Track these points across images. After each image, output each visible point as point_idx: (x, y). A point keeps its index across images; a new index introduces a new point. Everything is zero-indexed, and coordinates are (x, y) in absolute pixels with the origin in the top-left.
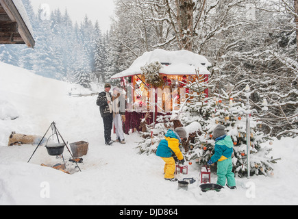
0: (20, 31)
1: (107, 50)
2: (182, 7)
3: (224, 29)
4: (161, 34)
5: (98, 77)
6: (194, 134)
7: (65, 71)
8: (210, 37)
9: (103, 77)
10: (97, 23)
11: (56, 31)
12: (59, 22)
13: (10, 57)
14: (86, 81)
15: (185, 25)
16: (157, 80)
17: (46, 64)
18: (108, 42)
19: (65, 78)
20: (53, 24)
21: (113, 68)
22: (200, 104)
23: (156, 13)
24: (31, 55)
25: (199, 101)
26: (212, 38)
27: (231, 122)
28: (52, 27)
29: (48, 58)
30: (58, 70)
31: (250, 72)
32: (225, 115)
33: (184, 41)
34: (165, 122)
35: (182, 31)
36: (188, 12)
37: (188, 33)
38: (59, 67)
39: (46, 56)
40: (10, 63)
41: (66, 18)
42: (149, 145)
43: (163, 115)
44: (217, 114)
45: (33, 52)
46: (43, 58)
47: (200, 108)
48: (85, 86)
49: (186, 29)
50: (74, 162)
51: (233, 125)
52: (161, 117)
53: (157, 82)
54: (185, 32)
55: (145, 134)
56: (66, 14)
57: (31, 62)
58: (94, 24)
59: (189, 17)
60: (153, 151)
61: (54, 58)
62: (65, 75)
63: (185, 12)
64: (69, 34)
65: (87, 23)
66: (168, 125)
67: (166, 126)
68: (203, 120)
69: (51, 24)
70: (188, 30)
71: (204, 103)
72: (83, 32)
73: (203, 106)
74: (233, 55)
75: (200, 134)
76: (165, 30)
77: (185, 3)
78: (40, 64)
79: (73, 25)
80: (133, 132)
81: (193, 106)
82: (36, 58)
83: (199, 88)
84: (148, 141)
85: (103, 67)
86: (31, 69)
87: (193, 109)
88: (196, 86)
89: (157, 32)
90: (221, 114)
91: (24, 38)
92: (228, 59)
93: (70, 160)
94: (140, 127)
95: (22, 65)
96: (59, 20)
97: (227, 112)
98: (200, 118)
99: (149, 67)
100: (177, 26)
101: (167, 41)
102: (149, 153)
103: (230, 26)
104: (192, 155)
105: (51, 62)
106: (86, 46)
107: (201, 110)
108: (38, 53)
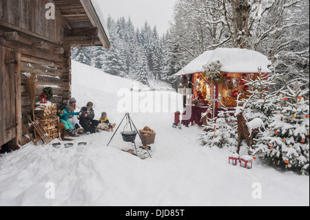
0: (99, 35)
1: (164, 51)
2: (237, 10)
3: (279, 29)
4: (214, 36)
5: (155, 75)
6: (257, 129)
7: (128, 69)
8: (265, 37)
9: (159, 75)
10: (155, 28)
11: (121, 35)
12: (123, 27)
13: (85, 58)
14: (144, 78)
15: (240, 27)
16: (218, 77)
17: (113, 64)
18: (165, 44)
19: (127, 76)
20: (119, 30)
21: (168, 67)
22: (262, 101)
23: (211, 16)
24: (101, 56)
25: (260, 98)
26: (267, 38)
27: (298, 120)
28: (118, 32)
29: (114, 59)
30: (122, 69)
31: (302, 71)
32: (292, 113)
33: (239, 41)
34: (226, 117)
35: (237, 32)
36: (243, 14)
37: (243, 34)
38: (123, 66)
39: (113, 57)
40: (85, 63)
41: (130, 24)
42: (212, 138)
43: (225, 111)
44: (283, 111)
45: (103, 53)
46: (110, 58)
47: (261, 105)
48: (144, 83)
49: (241, 30)
50: (143, 149)
51: (300, 123)
52: (222, 112)
53: (218, 79)
54: (240, 33)
55: (208, 127)
56: (129, 21)
57: (101, 62)
58: (152, 29)
59: (245, 19)
60: (215, 143)
61: (119, 59)
62: (128, 73)
63: (241, 14)
64: (132, 38)
65: (147, 28)
66: (229, 120)
67: (227, 121)
68: (265, 117)
69: (117, 30)
70: (243, 31)
71: (267, 101)
72: (143, 36)
73: (265, 103)
74: (286, 55)
75: (263, 130)
76: (218, 32)
77: (241, 6)
78: (108, 64)
79: (135, 30)
80: (192, 125)
81: (255, 103)
82: (105, 58)
83: (261, 86)
84: (210, 134)
85: (159, 66)
86: (100, 68)
87: (254, 106)
88: (258, 84)
89: (211, 33)
90: (288, 111)
91: (102, 41)
92: (280, 58)
93: (140, 147)
94: (200, 121)
95: (94, 65)
96: (123, 25)
97: (294, 110)
98: (262, 115)
99: (210, 66)
100: (232, 28)
101: (221, 42)
102: (212, 145)
103: (284, 26)
104: (257, 150)
105: (117, 62)
106: (145, 47)
107: (262, 107)
108: (107, 54)
